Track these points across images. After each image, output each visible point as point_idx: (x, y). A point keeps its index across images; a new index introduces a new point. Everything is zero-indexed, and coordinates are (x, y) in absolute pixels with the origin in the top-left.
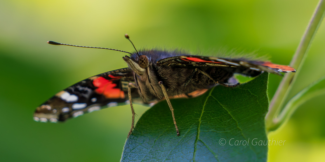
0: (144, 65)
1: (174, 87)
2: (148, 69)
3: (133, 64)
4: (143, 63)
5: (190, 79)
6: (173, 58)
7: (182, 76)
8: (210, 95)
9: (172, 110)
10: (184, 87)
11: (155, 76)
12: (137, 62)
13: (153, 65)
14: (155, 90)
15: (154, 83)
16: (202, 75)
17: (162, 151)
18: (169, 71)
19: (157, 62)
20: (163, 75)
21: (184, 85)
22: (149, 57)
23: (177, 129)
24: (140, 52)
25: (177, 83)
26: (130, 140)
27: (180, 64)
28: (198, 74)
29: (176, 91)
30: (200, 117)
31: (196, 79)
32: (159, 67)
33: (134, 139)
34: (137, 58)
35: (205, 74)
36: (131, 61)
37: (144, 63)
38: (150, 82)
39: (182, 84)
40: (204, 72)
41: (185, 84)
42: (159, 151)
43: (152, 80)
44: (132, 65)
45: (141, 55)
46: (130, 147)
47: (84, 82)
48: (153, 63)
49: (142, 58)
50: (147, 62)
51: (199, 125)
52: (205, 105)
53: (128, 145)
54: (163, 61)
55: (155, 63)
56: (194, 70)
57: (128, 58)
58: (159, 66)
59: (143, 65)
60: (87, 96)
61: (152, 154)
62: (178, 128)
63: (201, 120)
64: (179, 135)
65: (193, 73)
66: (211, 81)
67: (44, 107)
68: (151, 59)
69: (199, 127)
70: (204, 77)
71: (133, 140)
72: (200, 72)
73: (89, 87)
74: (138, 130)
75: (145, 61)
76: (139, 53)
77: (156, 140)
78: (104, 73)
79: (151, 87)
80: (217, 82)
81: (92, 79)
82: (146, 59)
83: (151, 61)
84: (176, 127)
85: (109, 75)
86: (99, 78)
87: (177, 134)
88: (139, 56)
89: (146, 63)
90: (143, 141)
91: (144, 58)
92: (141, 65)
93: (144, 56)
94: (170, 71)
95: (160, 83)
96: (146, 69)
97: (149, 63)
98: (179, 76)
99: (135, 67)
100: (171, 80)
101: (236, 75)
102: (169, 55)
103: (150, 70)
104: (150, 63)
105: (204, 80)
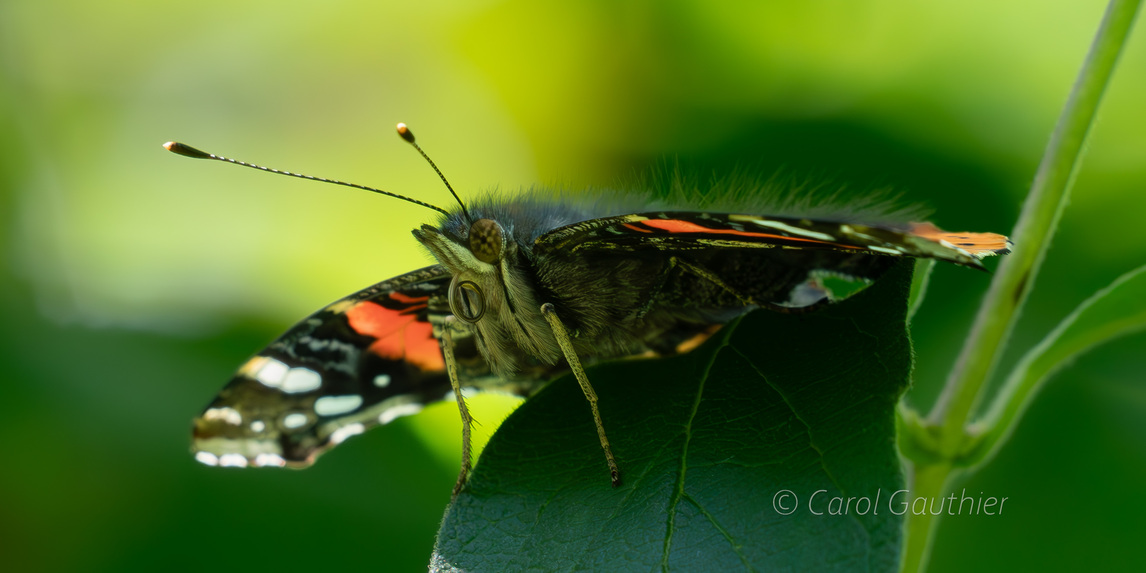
0: (489, 251)
1: (599, 324)
2: (504, 265)
3: (451, 253)
4: (486, 246)
5: (653, 294)
6: (594, 224)
7: (625, 287)
8: (726, 343)
9: (594, 399)
10: (636, 321)
11: (526, 289)
12: (465, 244)
13: (520, 252)
14: (531, 335)
15: (526, 312)
16: (697, 278)
17: (562, 543)
18: (576, 270)
19: (537, 242)
20: (555, 286)
21: (633, 317)
22: (505, 224)
23: (612, 465)
24: (474, 208)
25: (607, 310)
26: (459, 510)
27: (613, 246)
28: (681, 278)
29: (607, 338)
30: (689, 418)
31: (675, 291)
32: (542, 258)
33: (473, 507)
34: (464, 228)
35: (704, 275)
36: (443, 243)
37: (490, 245)
38: (513, 310)
39: (628, 313)
40: (701, 268)
41: (639, 314)
42: (553, 542)
43: (518, 302)
44: (449, 256)
45: (477, 220)
46: (458, 532)
47: (317, 322)
48: (519, 246)
49: (483, 229)
50: (499, 244)
51: (686, 447)
52: (706, 376)
53: (453, 529)
54: (558, 235)
55: (528, 244)
56: (667, 264)
57: (433, 233)
58: (543, 253)
59: (484, 251)
60: (348, 368)
61: (529, 555)
62: (616, 460)
63: (692, 428)
64: (618, 484)
65: (663, 271)
66: (728, 296)
67: (213, 414)
68: (514, 234)
69: (685, 452)
70: (704, 284)
71: (470, 511)
72: (688, 268)
73: (344, 340)
74: (485, 475)
75: (489, 239)
76: (469, 212)
77: (545, 505)
78: (370, 288)
79: (518, 327)
80: (750, 298)
81: (338, 309)
82: (494, 232)
83: (512, 236)
84: (610, 457)
85: (392, 293)
86: (361, 304)
87: (613, 480)
88: (472, 222)
89: (494, 245)
90: (503, 513)
91: (488, 228)
92: (478, 253)
93: (487, 223)
94: (580, 269)
95: (547, 308)
96: (496, 263)
97: (504, 246)
98: (614, 286)
99: (460, 262)
100: (585, 300)
101: (819, 276)
102: (575, 215)
103: (509, 267)
104: (509, 244)
105: (701, 294)
